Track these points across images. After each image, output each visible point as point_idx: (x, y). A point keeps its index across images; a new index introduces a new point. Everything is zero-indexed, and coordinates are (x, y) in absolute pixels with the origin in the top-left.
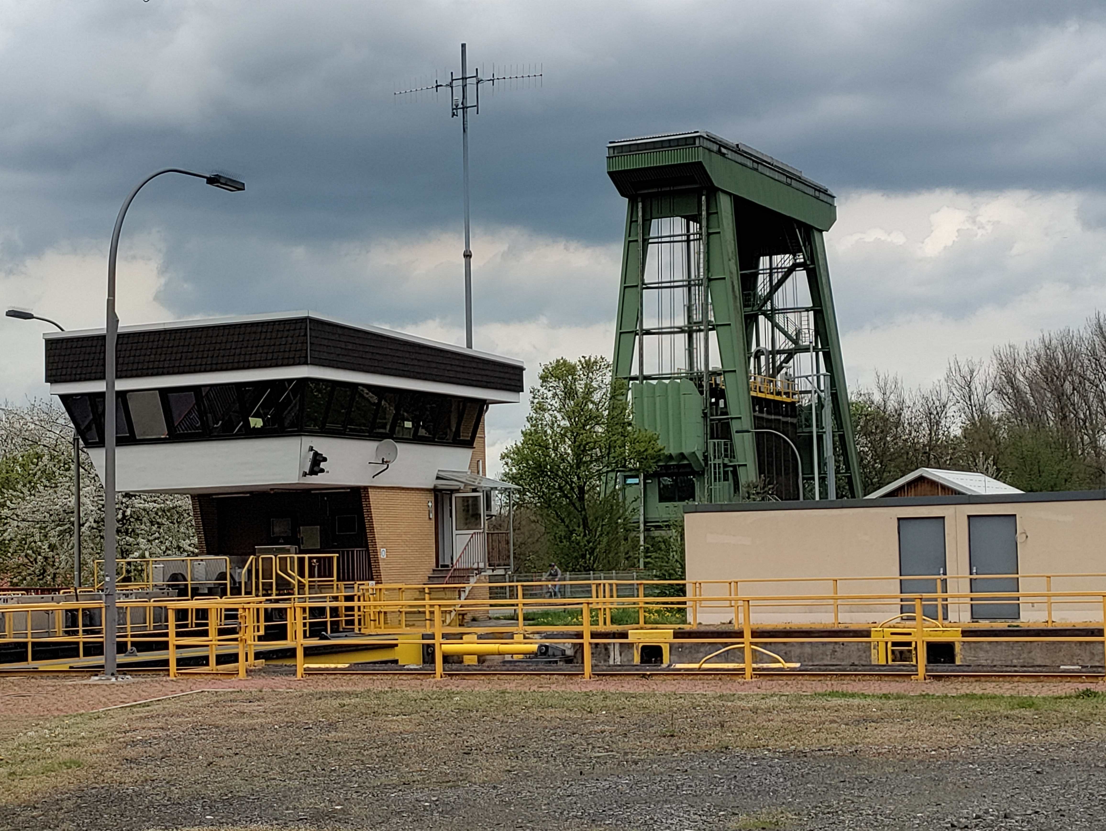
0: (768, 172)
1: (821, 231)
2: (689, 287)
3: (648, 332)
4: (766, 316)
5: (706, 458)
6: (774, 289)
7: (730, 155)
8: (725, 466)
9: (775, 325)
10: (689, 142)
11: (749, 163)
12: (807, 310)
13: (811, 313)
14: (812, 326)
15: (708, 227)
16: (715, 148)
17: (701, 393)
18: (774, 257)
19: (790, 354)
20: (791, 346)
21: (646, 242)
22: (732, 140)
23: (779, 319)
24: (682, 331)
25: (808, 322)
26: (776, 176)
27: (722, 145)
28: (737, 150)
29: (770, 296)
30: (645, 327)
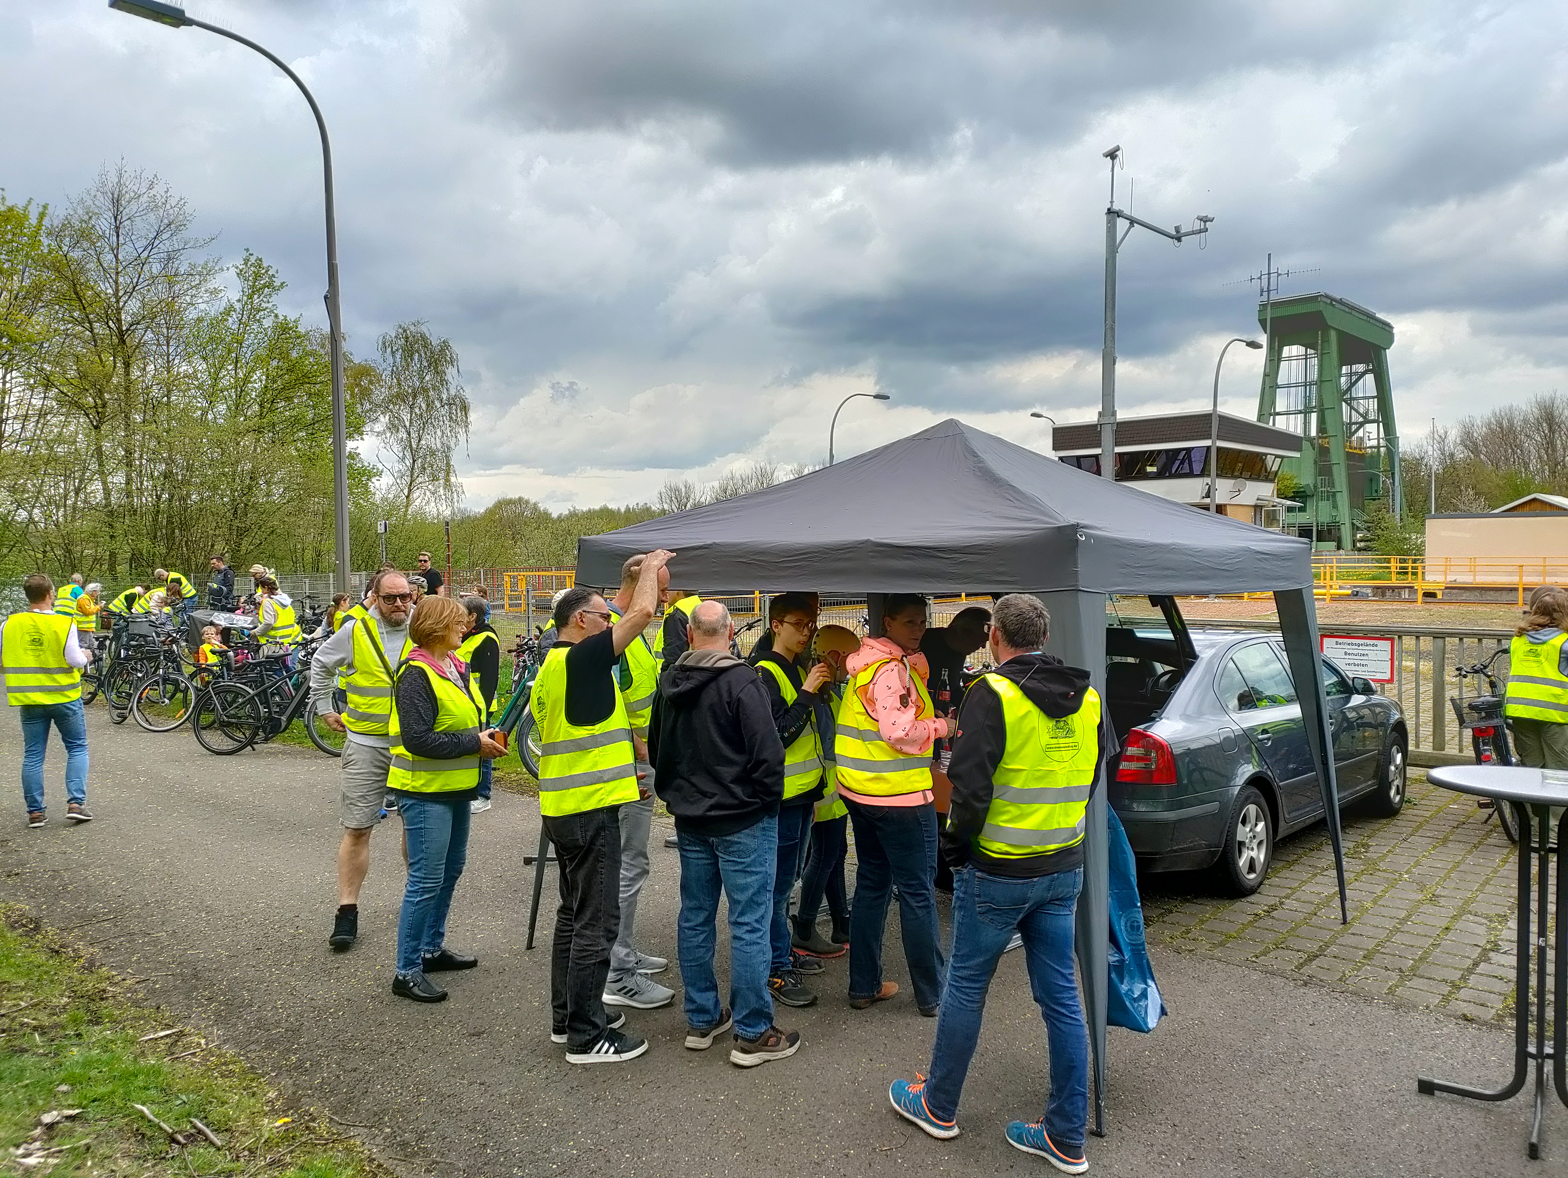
0: (1357, 314)
1: (1385, 349)
2: (1306, 386)
3: (1279, 414)
4: (1346, 403)
5: (1315, 487)
6: (1353, 384)
7: (1337, 305)
8: (1328, 492)
9: (1352, 408)
10: (1313, 299)
11: (1347, 310)
12: (1373, 397)
13: (1376, 400)
14: (1376, 407)
15: (1322, 350)
16: (1329, 301)
17: (1314, 449)
18: (1354, 366)
19: (1361, 425)
20: (1361, 419)
21: (1279, 360)
22: (1338, 297)
23: (1355, 403)
24: (1300, 412)
25: (1373, 405)
26: (1362, 316)
27: (1333, 299)
28: (1341, 302)
29: (1349, 389)
30: (1277, 410)
